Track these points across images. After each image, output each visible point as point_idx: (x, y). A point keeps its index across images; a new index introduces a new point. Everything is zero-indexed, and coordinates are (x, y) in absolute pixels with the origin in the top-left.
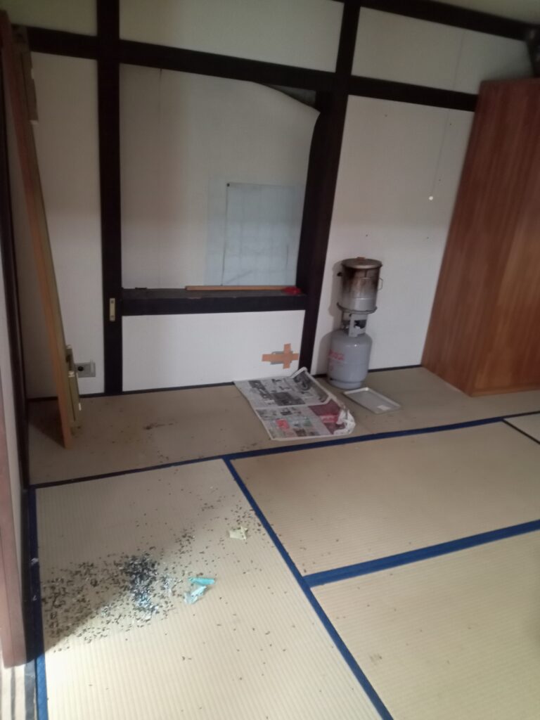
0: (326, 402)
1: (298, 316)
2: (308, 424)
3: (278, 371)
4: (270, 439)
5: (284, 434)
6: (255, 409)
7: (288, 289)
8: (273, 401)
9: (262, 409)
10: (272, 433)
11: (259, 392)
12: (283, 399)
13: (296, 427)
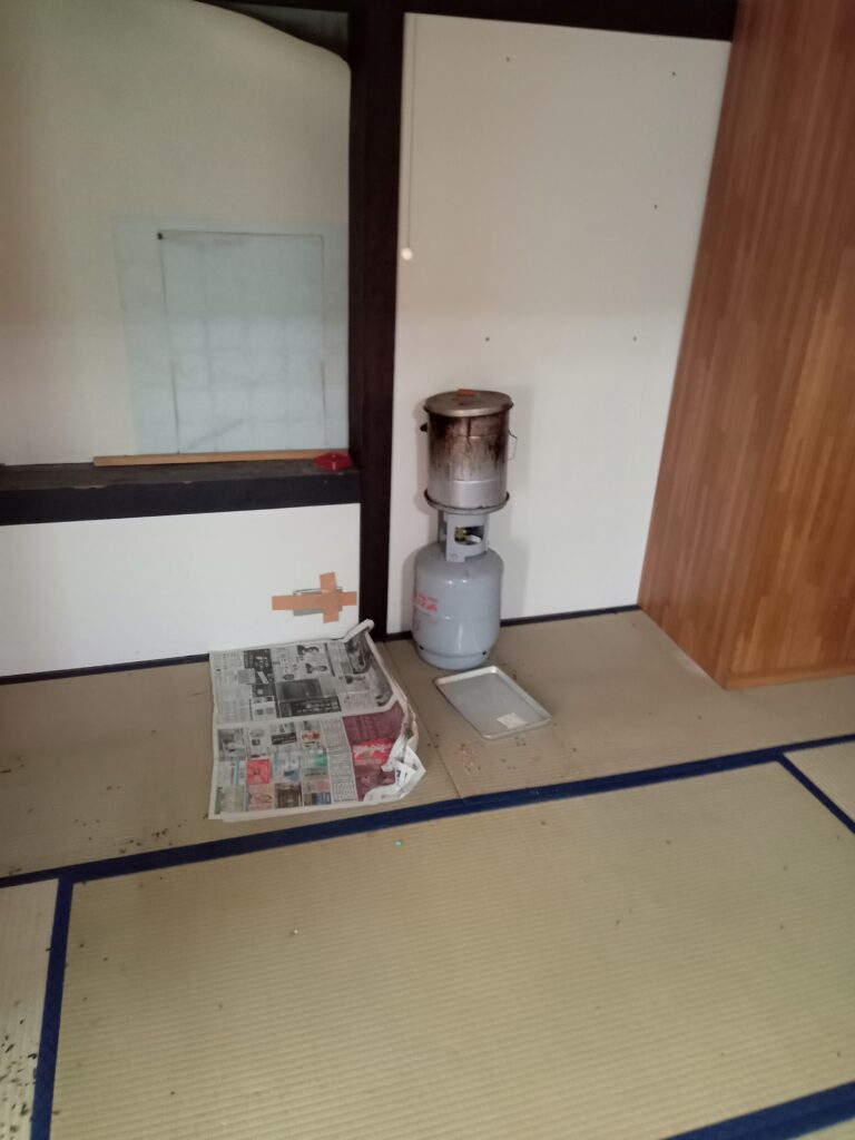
0: (388, 707)
1: (345, 519)
2: (318, 772)
3: (312, 628)
4: (207, 815)
5: (248, 801)
6: (216, 728)
7: (328, 457)
8: (272, 704)
9: (230, 726)
10: (221, 795)
11: (253, 680)
12: (299, 698)
13: (287, 781)
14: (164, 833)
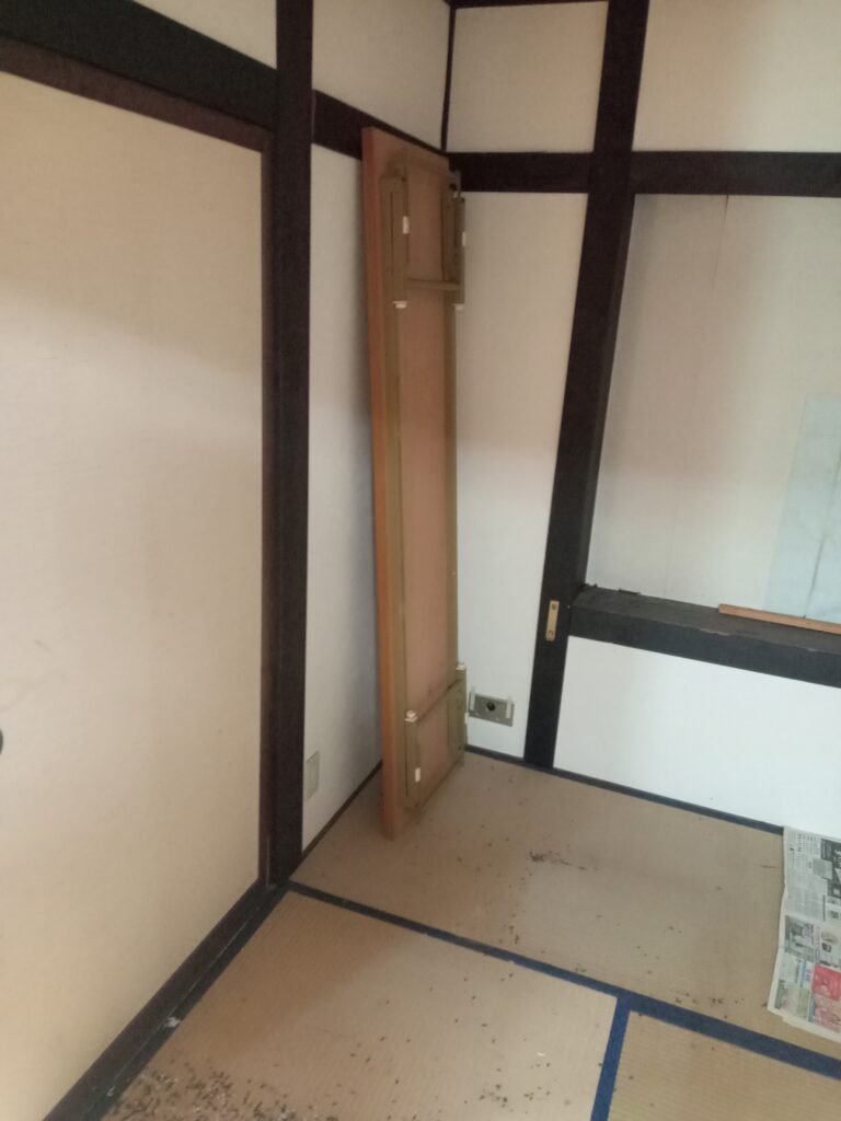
6: (784, 912)
10: (783, 989)
11: (829, 875)
14: (720, 1001)
